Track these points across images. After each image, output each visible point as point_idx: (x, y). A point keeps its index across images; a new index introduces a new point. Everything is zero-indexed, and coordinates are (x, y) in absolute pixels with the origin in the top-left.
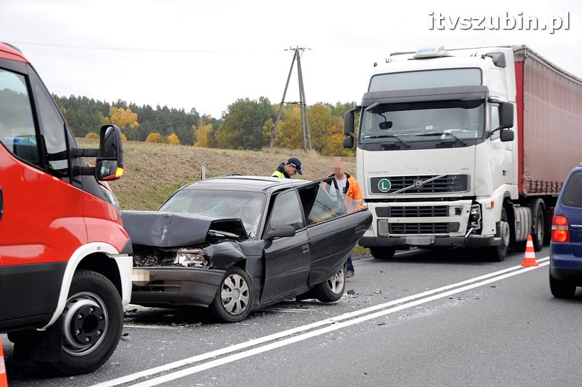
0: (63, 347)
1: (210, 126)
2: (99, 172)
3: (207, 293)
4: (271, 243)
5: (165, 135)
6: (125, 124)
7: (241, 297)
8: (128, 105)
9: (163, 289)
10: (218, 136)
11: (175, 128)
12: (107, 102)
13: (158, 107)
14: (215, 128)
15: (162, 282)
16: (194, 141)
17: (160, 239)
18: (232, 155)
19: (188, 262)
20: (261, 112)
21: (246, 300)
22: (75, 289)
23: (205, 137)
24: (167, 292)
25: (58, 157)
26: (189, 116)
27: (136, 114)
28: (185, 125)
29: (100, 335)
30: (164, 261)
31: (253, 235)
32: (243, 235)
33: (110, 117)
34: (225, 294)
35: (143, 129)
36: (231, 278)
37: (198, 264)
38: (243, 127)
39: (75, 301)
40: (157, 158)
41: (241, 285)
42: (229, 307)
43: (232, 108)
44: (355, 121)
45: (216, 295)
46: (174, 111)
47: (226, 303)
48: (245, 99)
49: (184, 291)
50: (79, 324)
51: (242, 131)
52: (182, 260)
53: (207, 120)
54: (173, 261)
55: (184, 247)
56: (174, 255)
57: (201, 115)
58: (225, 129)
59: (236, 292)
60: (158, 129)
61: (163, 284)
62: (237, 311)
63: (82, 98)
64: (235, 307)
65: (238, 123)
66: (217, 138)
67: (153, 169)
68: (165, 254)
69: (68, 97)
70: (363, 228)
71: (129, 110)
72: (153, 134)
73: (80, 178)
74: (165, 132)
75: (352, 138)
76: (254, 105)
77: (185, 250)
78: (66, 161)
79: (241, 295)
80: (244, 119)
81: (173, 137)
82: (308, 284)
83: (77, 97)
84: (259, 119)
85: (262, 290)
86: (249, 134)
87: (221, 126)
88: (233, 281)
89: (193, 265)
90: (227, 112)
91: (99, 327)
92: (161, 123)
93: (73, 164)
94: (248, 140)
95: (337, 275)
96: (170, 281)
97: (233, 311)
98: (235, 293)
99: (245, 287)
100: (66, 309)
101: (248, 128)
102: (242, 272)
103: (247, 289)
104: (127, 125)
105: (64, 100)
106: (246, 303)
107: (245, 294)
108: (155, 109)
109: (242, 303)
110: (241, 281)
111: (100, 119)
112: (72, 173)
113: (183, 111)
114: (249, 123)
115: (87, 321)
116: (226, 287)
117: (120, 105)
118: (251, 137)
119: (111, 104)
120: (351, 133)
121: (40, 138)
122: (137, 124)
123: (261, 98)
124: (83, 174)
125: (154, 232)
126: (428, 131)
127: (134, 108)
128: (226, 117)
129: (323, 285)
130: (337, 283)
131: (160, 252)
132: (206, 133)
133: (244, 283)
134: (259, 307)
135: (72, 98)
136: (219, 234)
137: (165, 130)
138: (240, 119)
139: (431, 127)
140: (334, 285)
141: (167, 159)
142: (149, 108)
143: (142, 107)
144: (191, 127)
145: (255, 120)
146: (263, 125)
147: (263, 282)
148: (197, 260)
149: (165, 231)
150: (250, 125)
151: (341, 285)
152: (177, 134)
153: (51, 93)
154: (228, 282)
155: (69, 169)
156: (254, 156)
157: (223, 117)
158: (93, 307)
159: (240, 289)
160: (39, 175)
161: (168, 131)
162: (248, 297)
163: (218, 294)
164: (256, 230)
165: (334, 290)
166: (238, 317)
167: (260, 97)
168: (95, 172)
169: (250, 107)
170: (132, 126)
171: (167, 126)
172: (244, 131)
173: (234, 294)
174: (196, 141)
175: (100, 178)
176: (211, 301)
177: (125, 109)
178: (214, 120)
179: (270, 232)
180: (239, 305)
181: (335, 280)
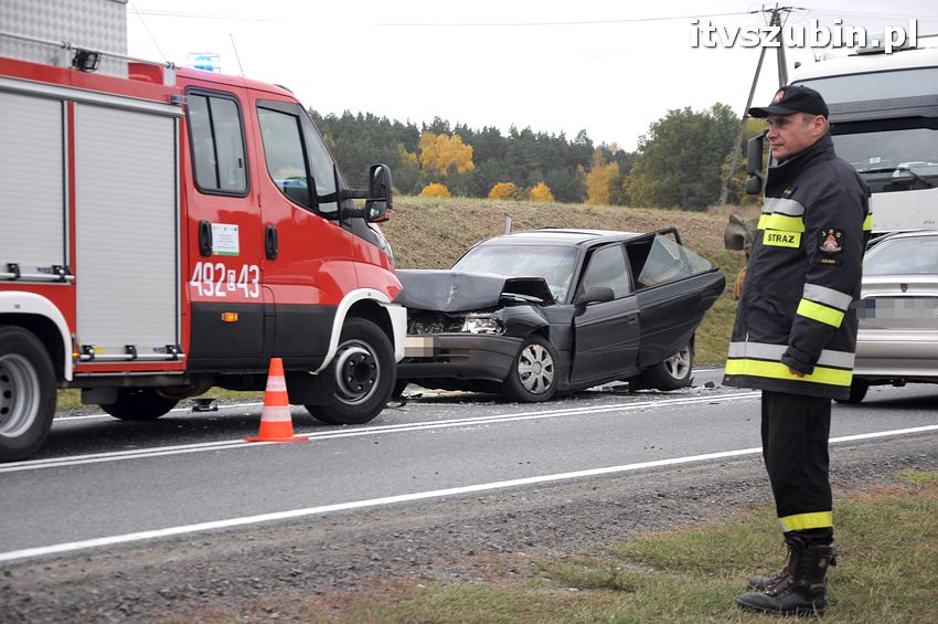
0: (335, 395)
1: (614, 166)
2: (369, 215)
3: (500, 365)
4: (585, 309)
5: (525, 187)
6: (448, 164)
7: (544, 373)
8: (452, 128)
9: (448, 359)
10: (632, 186)
11: (545, 172)
12: (412, 124)
13: (513, 131)
14: (625, 171)
15: (447, 351)
16: (583, 198)
17: (445, 303)
18: (602, 213)
19: (479, 329)
20: (717, 134)
21: (550, 376)
22: (345, 335)
23: (606, 188)
24: (453, 363)
25: (328, 199)
26: (574, 148)
27: (470, 147)
28: (566, 165)
29: (372, 384)
30: (451, 328)
31: (561, 299)
32: (548, 299)
33: (419, 152)
34: (522, 368)
35: (482, 175)
36: (531, 348)
37: (490, 331)
38: (681, 167)
39: (346, 348)
40: (475, 218)
41: (544, 358)
42: (528, 383)
43: (661, 129)
44: (764, 156)
45: (512, 367)
46: (544, 138)
47: (524, 378)
48: (683, 110)
49: (473, 361)
50: (351, 372)
51: (680, 175)
52: (471, 327)
53: (608, 155)
54: (461, 328)
55: (474, 311)
56: (461, 321)
57: (595, 146)
58: (644, 172)
59: (537, 366)
60: (511, 174)
61: (449, 353)
62: (538, 389)
63: (365, 115)
64: (536, 385)
65: (671, 158)
66: (628, 192)
67: (467, 236)
68: (453, 320)
69: (339, 116)
70: (712, 295)
71: (457, 139)
72: (500, 184)
73: (349, 221)
74: (524, 183)
75: (759, 179)
76: (703, 121)
77: (475, 315)
78: (335, 203)
79: (543, 370)
80: (683, 151)
81: (540, 189)
82: (638, 365)
83: (355, 115)
84: (714, 150)
85: (571, 367)
86: (694, 181)
87: (636, 166)
88: (533, 352)
89: (484, 332)
90: (649, 138)
91: (372, 376)
92: (517, 163)
93: (342, 206)
94: (691, 194)
95: (679, 355)
96: (456, 350)
97: (533, 389)
98: (535, 366)
99: (549, 361)
100: (337, 356)
101: (693, 168)
102: (545, 342)
103: (551, 363)
104: (453, 168)
105: (331, 121)
106: (550, 381)
107: (548, 369)
108: (505, 134)
109: (545, 379)
110: (544, 353)
111: (400, 158)
112: (342, 216)
113: (562, 137)
114: (692, 159)
115: (359, 369)
116: (524, 359)
117: (439, 128)
118: (698, 186)
119: (420, 128)
120: (757, 172)
121: (310, 179)
122: (471, 165)
123: (717, 107)
124: (352, 217)
125: (439, 294)
126: (871, 166)
127: (464, 133)
128: (647, 148)
129: (659, 367)
130: (680, 367)
131: (447, 318)
132: (607, 180)
133: (548, 356)
134: (568, 388)
135: (347, 118)
136: (518, 297)
137: (525, 175)
138: (677, 148)
139: (878, 160)
140: (675, 368)
141: (492, 220)
142: (494, 133)
143: (481, 131)
144: (575, 167)
145: (705, 151)
146: (722, 161)
147: (572, 356)
148: (491, 327)
149: (452, 292)
150: (694, 162)
151: (686, 369)
152: (548, 184)
153: (307, 109)
154: (527, 353)
155: (338, 212)
156: (641, 215)
157: (641, 148)
158: (364, 355)
159: (543, 363)
160: (309, 217)
161: (531, 177)
162: (552, 373)
163: (514, 367)
164: (565, 293)
165: (674, 374)
166: (539, 397)
167: (714, 104)
168: (364, 214)
169: (696, 125)
170: (461, 170)
171: (529, 168)
172: (683, 175)
173: (534, 368)
174: (588, 198)
175: (370, 220)
176: (505, 374)
177: (450, 135)
178: (621, 155)
179: (583, 297)
180: (541, 383)
181: (677, 362)
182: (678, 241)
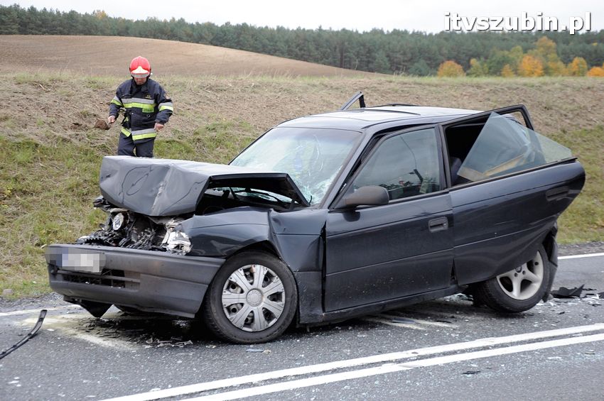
3: (184, 295)
7: (266, 303)
9: (124, 283)
15: (121, 273)
21: (277, 307)
31: (317, 200)
34: (229, 298)
36: (246, 270)
41: (268, 282)
42: (238, 318)
47: (232, 311)
52: (171, 237)
59: (255, 294)
61: (123, 276)
62: (255, 326)
64: (251, 320)
79: (265, 299)
88: (250, 275)
95: (525, 267)
99: (276, 287)
103: (281, 290)
106: (278, 314)
107: (275, 297)
109: (267, 312)
110: (268, 275)
116: (233, 286)
129: (488, 285)
130: (525, 284)
133: (276, 279)
134: (321, 320)
140: (516, 285)
147: (323, 279)
149: (160, 191)
151: (536, 286)
154: (238, 277)
159: (264, 289)
162: (282, 303)
163: (215, 296)
164: (324, 193)
165: (515, 294)
166: (257, 335)
180: (259, 317)
181: (521, 277)
182: (529, 125)
